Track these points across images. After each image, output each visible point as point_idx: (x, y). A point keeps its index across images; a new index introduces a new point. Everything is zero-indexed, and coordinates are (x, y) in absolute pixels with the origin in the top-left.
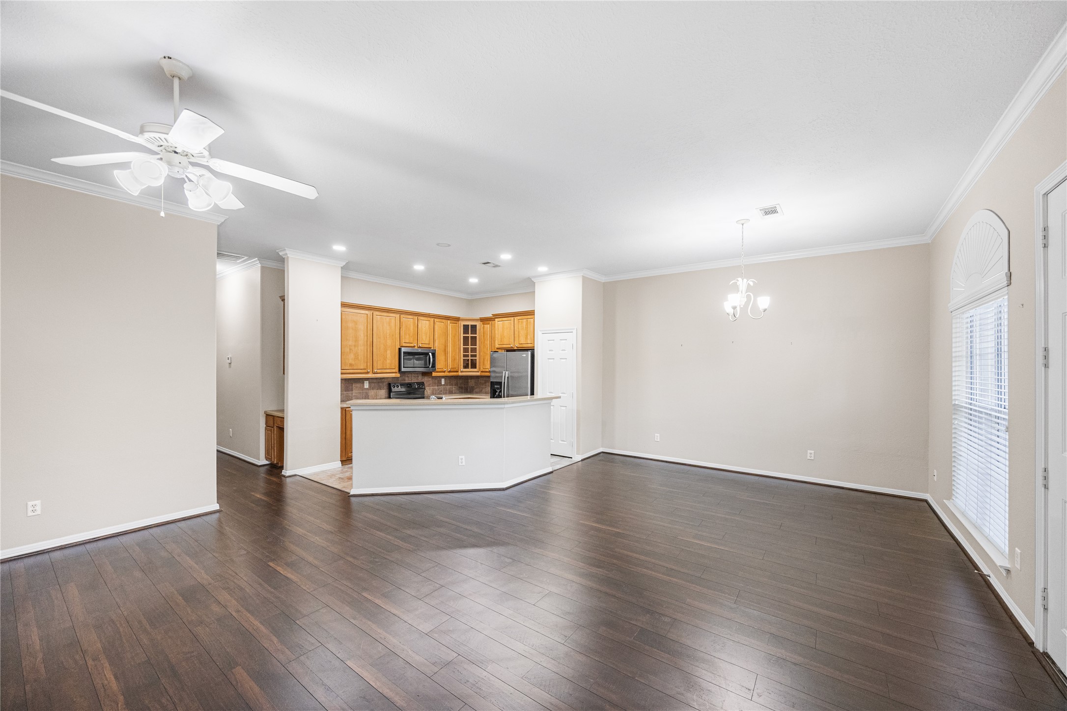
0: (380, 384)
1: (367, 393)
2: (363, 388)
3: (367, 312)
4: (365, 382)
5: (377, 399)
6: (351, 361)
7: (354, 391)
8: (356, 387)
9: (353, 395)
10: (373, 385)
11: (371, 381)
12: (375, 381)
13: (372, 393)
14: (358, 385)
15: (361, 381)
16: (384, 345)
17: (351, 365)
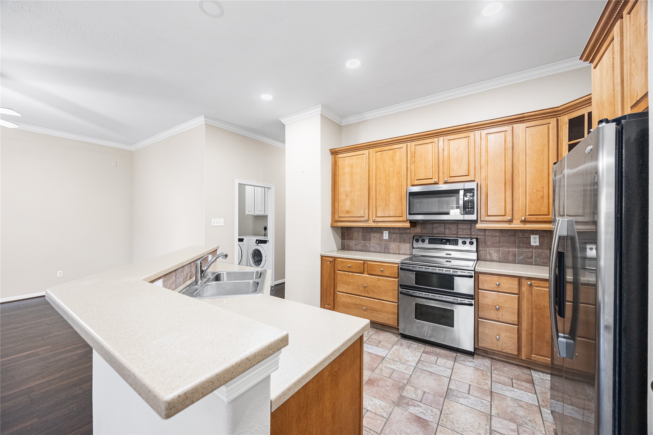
0: (404, 236)
1: (386, 245)
2: (381, 239)
3: (364, 152)
4: (384, 232)
5: (399, 254)
6: (347, 208)
7: (372, 241)
8: (374, 237)
9: (371, 245)
10: (394, 236)
11: (392, 231)
12: (397, 231)
13: (393, 246)
14: (377, 235)
15: (380, 230)
16: (386, 187)
17: (348, 212)
